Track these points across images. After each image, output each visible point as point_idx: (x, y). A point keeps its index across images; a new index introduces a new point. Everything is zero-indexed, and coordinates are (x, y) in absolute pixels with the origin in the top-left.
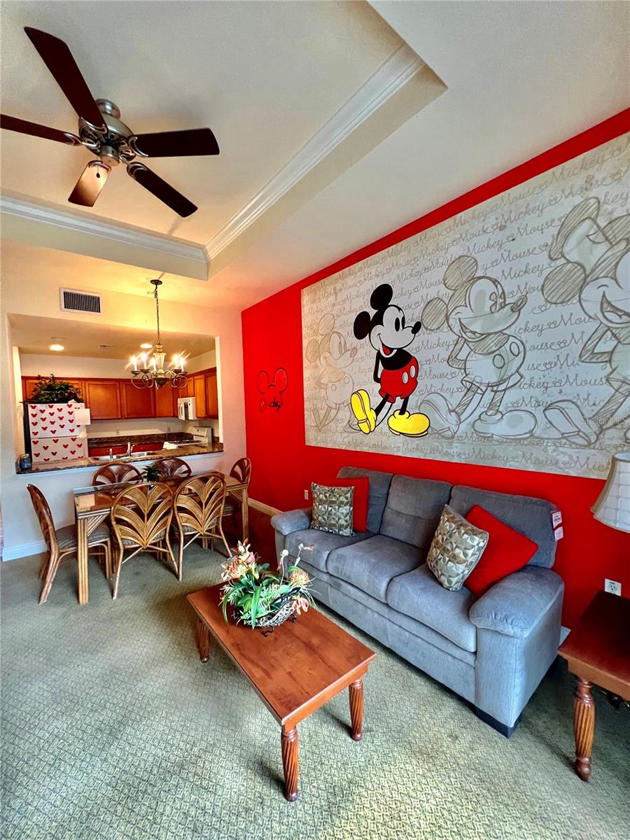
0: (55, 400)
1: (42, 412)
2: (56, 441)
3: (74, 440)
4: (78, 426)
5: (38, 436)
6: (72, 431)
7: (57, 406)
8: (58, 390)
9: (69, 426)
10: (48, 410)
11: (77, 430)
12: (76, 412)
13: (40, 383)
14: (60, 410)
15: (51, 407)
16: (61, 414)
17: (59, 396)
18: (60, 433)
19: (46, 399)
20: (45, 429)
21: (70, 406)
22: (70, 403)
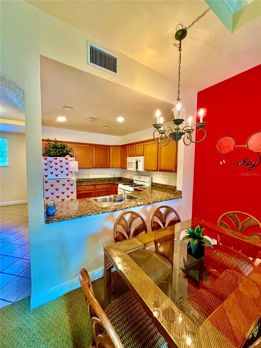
0: (58, 154)
1: (51, 162)
2: (58, 182)
3: (69, 181)
4: (71, 172)
5: (48, 177)
6: (67, 175)
7: (59, 158)
8: (59, 148)
9: (66, 172)
10: (54, 161)
11: (70, 174)
12: (70, 163)
13: (49, 144)
14: (61, 161)
15: (56, 159)
16: (61, 164)
17: (61, 153)
18: (61, 176)
19: (54, 154)
20: (52, 173)
21: (67, 159)
22: (67, 157)
